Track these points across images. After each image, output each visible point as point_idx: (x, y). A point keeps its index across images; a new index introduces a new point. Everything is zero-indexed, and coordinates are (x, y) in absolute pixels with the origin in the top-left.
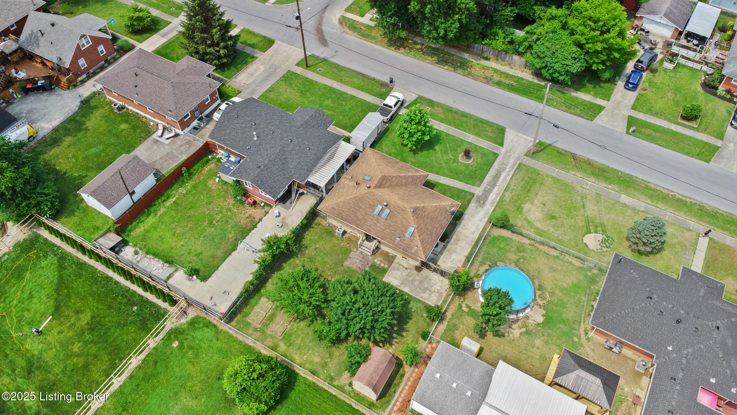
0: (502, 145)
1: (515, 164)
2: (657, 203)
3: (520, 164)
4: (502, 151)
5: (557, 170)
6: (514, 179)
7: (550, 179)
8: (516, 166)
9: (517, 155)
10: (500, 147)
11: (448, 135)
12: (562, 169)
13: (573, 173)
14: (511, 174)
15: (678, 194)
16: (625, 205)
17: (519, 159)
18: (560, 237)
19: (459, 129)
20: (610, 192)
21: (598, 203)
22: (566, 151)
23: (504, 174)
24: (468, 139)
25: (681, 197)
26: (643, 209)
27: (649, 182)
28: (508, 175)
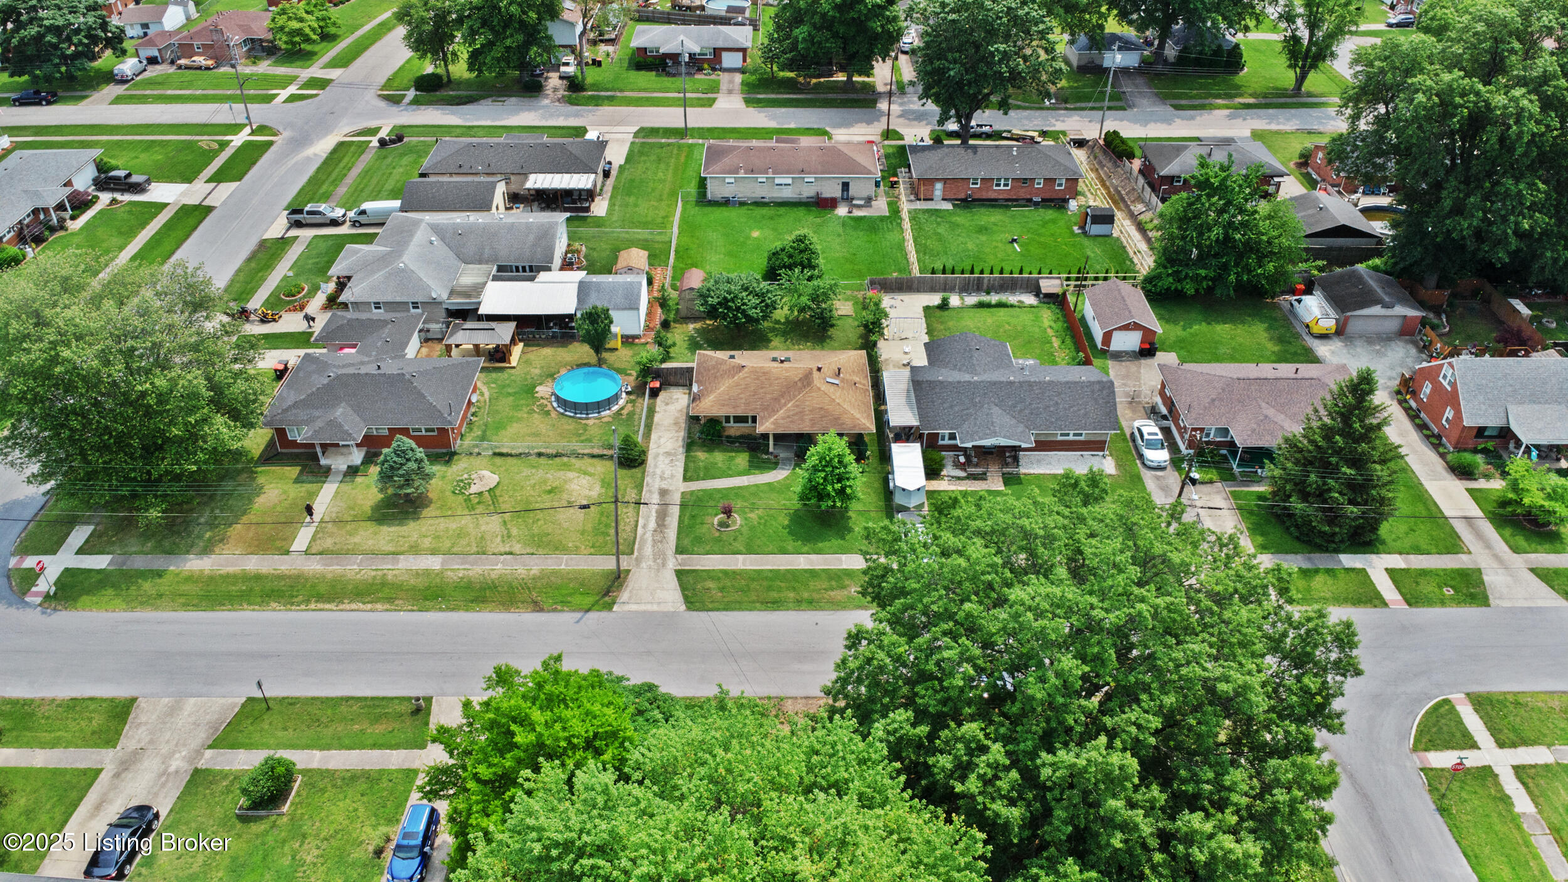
0: (679, 574)
1: (640, 549)
2: (374, 577)
3: (632, 553)
4: (673, 563)
5: (563, 567)
6: (633, 523)
7: (570, 545)
8: (636, 546)
9: (644, 565)
10: (679, 568)
11: (784, 552)
12: (554, 573)
13: (532, 572)
14: (640, 530)
15: (331, 610)
16: (434, 552)
17: (637, 559)
18: (534, 471)
19: (771, 571)
20: (462, 564)
21: (482, 538)
22: (555, 610)
23: (652, 525)
24: (744, 560)
25: (328, 606)
26: (402, 557)
27: (387, 610)
28: (644, 526)
